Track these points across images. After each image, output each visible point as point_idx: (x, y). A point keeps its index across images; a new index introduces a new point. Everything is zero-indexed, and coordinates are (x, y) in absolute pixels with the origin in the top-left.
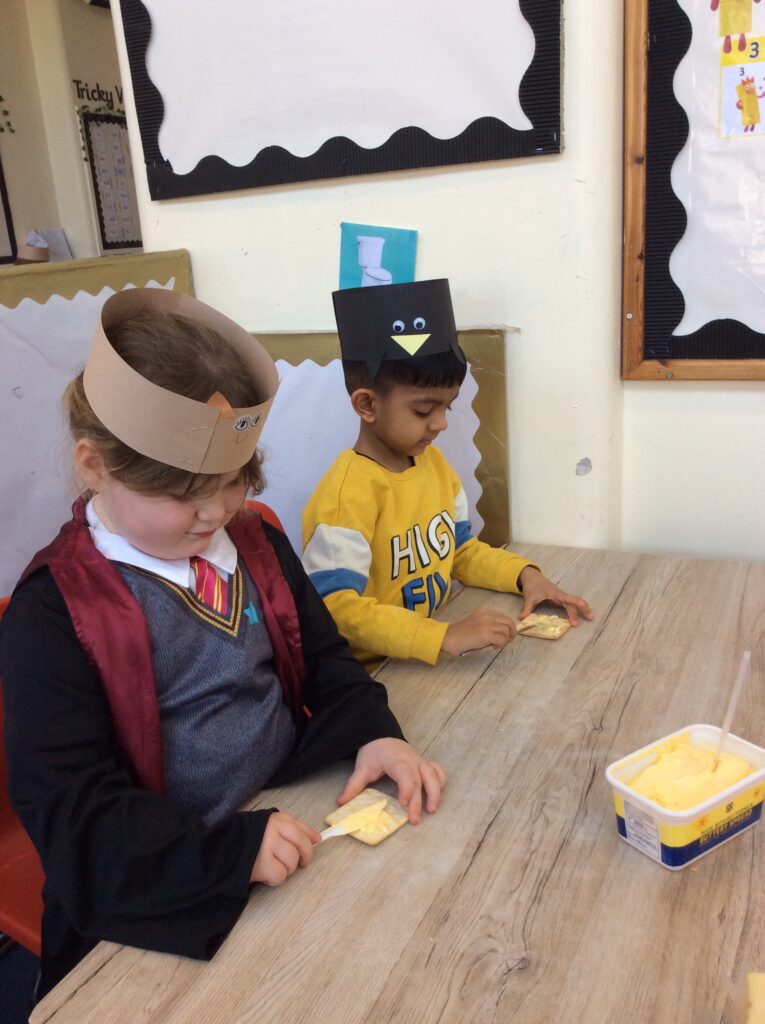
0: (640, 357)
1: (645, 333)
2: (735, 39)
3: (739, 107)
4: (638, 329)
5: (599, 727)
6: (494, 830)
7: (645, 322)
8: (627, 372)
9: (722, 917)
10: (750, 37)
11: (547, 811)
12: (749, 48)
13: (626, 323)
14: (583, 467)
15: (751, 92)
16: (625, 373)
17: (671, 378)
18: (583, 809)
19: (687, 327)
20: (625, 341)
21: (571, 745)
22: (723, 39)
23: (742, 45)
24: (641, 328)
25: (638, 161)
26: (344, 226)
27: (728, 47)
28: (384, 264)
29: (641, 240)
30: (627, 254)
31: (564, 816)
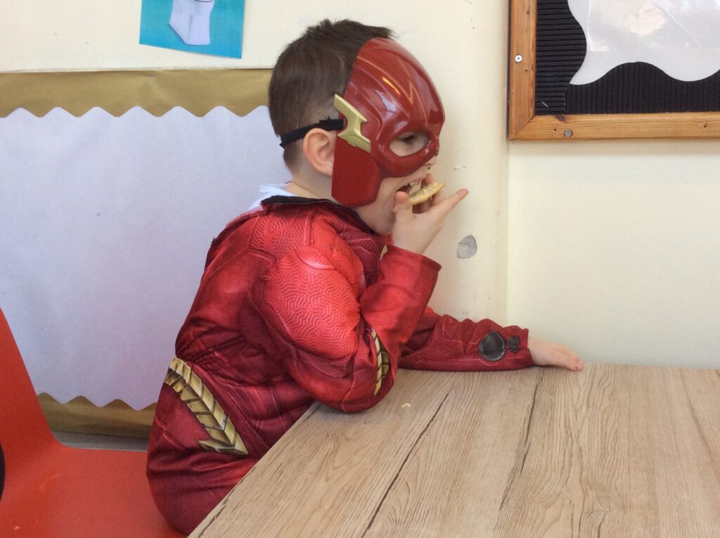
0: (532, 111)
1: (537, 82)
4: (529, 75)
7: (537, 67)
8: (513, 132)
13: (515, 68)
14: (466, 248)
16: (513, 131)
17: (569, 138)
19: (587, 75)
20: (513, 90)
24: (532, 74)
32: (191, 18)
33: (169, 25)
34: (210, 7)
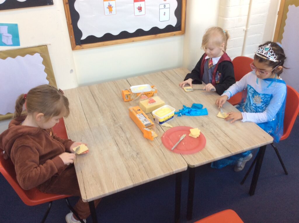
0: (75, 45)
1: (75, 40)
5: (115, 121)
6: (117, 141)
8: (73, 49)
11: (120, 135)
13: (71, 38)
14: (71, 71)
17: (83, 48)
18: (125, 133)
19: (83, 38)
21: (114, 125)
25: (67, 4)
28: (9, 32)
29: (71, 20)
30: (68, 24)
31: (123, 135)
32: (7, 40)
33: (2, 42)
34: (11, 38)
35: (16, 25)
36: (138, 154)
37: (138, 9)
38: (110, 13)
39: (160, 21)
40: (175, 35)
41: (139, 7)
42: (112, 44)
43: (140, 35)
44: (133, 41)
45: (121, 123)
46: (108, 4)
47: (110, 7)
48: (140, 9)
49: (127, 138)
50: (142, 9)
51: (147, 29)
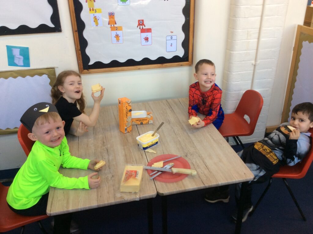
0: (83, 69)
2: (91, 9)
3: (94, 22)
4: (82, 64)
5: (104, 143)
9: (133, 161)
10: (94, 9)
11: (104, 157)
12: (94, 11)
13: (79, 63)
15: (96, 19)
17: (90, 73)
18: (108, 155)
19: (91, 63)
20: (79, 67)
21: (101, 147)
22: (89, 9)
23: (93, 10)
25: (76, 31)
26: (7, 46)
27: (90, 10)
28: (20, 55)
29: (79, 47)
30: (77, 50)
31: (106, 157)
32: (19, 61)
33: (15, 63)
34: (22, 59)
35: (27, 48)
36: (113, 176)
37: (145, 40)
38: (117, 42)
39: (167, 51)
40: (181, 65)
41: (145, 37)
42: (118, 71)
43: (146, 63)
44: (139, 69)
45: (109, 146)
46: (115, 34)
47: (117, 36)
48: (147, 39)
49: (109, 161)
50: (149, 40)
51: (153, 58)
